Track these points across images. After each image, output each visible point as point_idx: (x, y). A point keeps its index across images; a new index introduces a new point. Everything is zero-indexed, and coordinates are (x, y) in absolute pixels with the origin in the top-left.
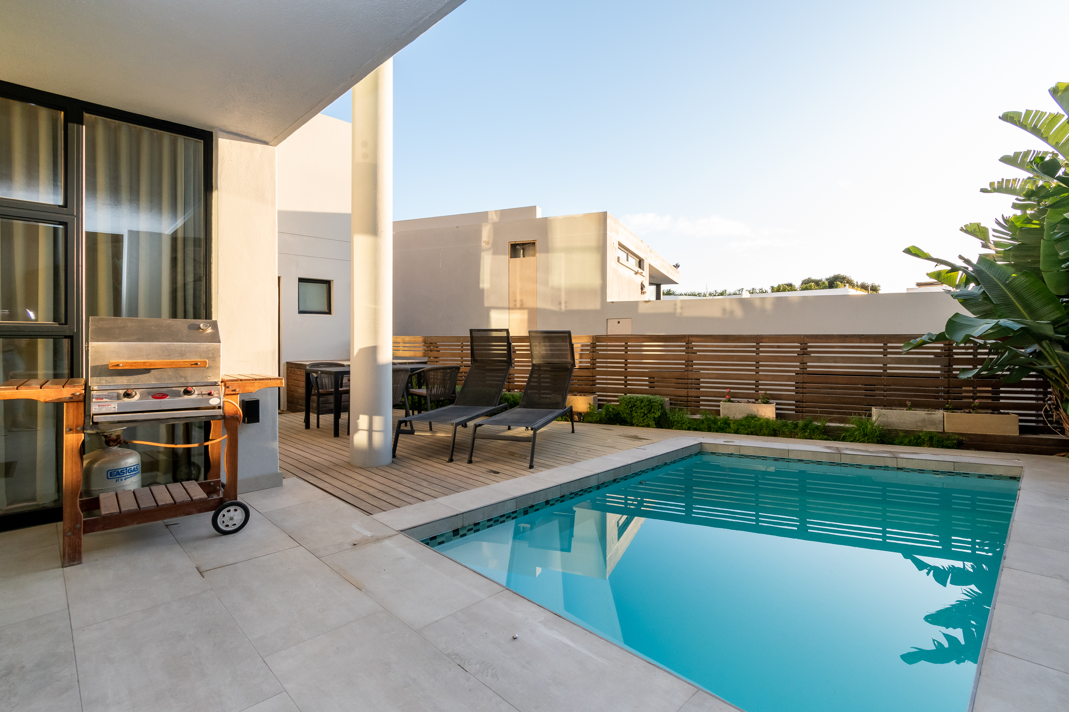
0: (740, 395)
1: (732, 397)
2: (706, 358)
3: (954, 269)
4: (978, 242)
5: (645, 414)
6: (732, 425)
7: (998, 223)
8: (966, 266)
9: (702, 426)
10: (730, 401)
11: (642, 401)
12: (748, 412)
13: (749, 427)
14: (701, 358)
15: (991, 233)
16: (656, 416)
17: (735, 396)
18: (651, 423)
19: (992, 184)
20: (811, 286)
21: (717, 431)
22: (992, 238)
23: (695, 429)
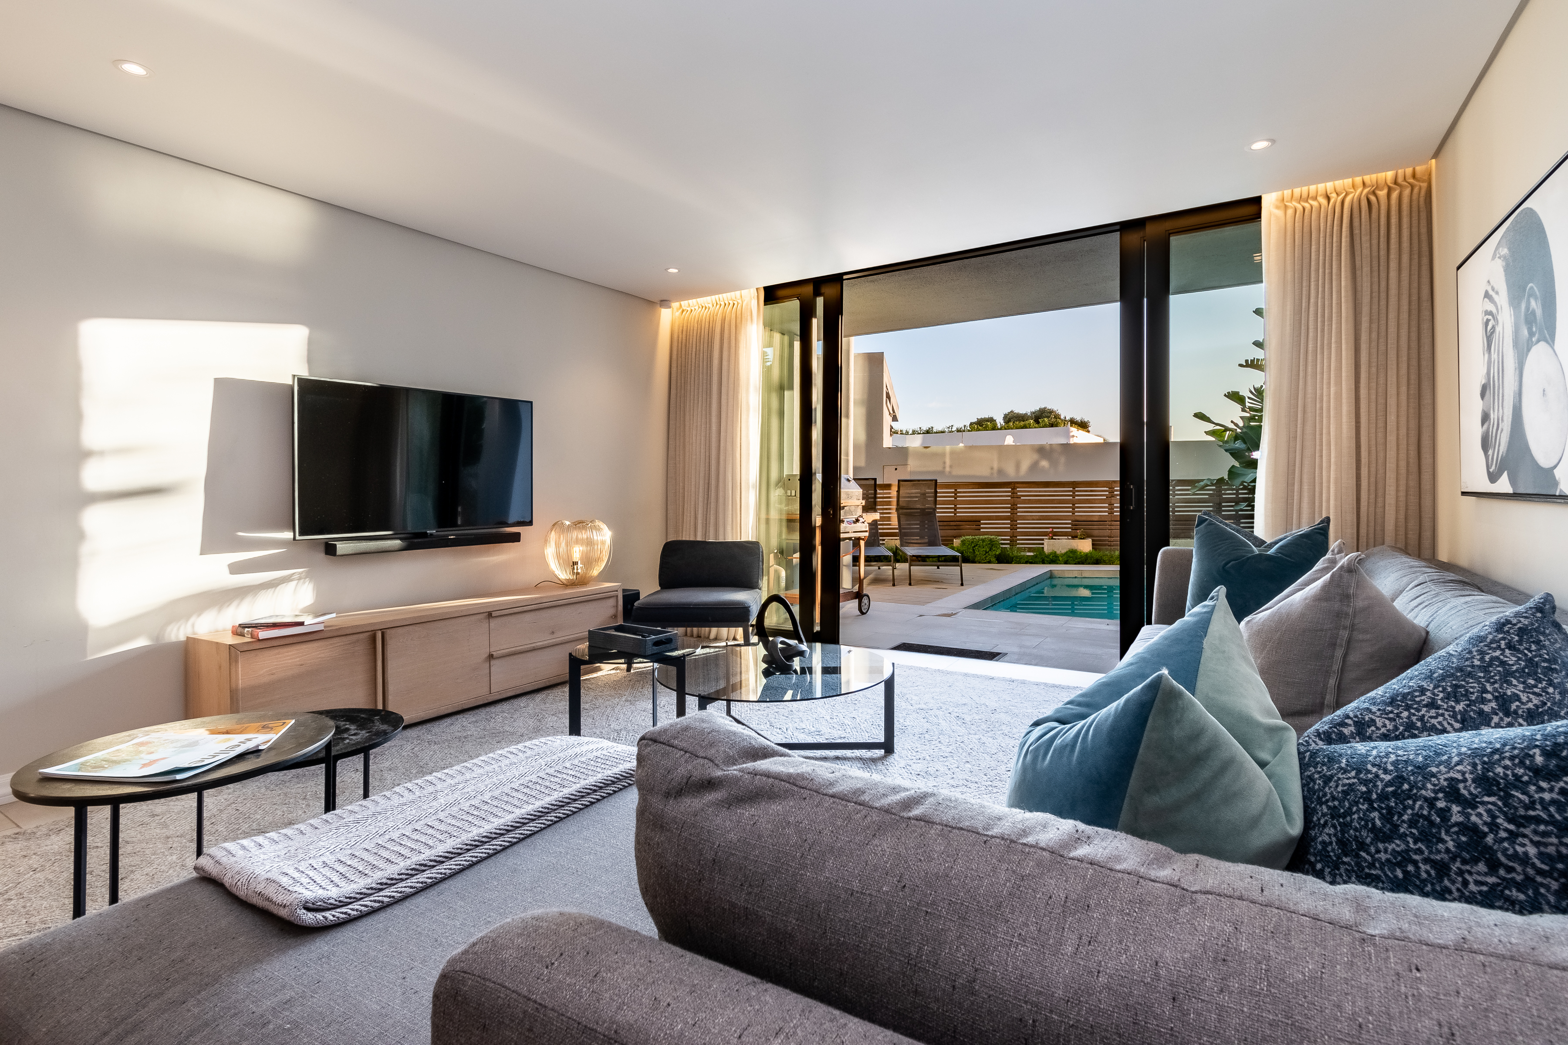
0: (1060, 534)
1: (1053, 535)
2: (1030, 502)
3: (1227, 429)
4: (1239, 407)
5: (986, 552)
6: (1061, 559)
7: (1251, 392)
8: (1236, 428)
9: (1037, 560)
10: (1052, 539)
11: (983, 540)
12: (1069, 547)
13: (1076, 559)
14: (1024, 502)
15: (1247, 400)
16: (997, 553)
17: (1056, 534)
18: (993, 559)
19: (1247, 361)
20: (1030, 424)
21: (1050, 563)
22: (1248, 404)
23: (1031, 563)
